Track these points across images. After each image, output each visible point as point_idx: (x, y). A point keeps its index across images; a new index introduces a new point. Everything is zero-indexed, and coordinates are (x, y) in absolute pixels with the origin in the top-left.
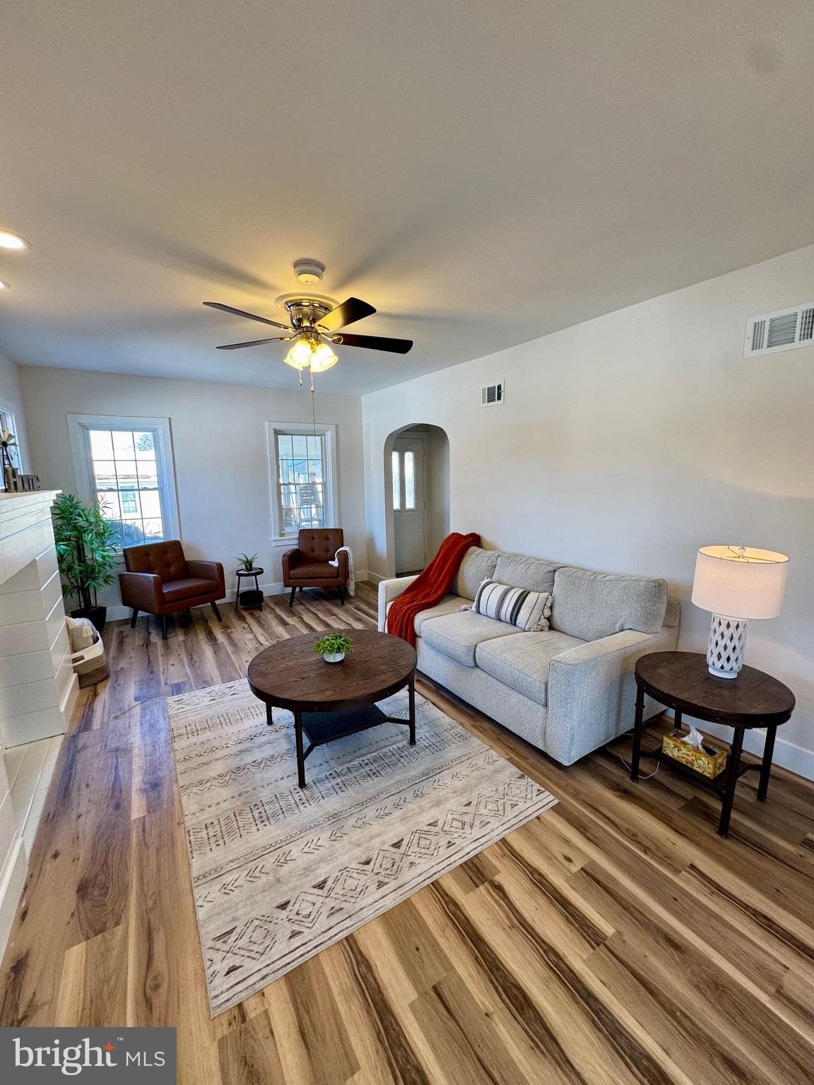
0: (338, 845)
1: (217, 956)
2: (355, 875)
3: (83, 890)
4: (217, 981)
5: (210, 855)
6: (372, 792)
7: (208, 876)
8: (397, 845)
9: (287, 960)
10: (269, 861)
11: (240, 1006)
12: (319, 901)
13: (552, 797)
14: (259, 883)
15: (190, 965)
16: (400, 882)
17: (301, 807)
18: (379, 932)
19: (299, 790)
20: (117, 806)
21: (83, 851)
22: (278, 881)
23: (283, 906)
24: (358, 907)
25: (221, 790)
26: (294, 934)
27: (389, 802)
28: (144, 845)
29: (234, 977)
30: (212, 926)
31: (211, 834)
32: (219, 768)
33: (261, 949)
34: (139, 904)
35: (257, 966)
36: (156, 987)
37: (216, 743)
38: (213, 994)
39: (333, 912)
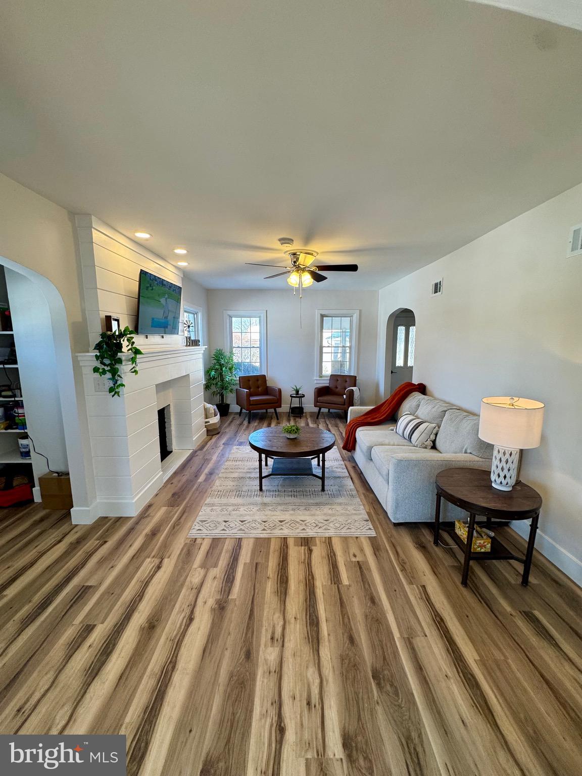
0: (258, 512)
1: (197, 525)
2: (257, 524)
3: (174, 495)
4: (194, 530)
5: (214, 499)
6: (288, 501)
7: (209, 505)
8: (281, 521)
9: (216, 535)
10: (231, 508)
11: (196, 539)
12: (238, 525)
13: (375, 533)
14: (223, 513)
15: (189, 524)
16: (272, 532)
17: (255, 497)
18: (252, 542)
19: (259, 491)
20: (196, 476)
21: (180, 485)
22: (230, 515)
23: (225, 522)
24: (251, 532)
25: (231, 482)
26: (224, 530)
27: (291, 507)
28: (197, 489)
29: (198, 532)
30: (201, 517)
31: (219, 494)
32: (236, 475)
33: (211, 529)
34: (186, 504)
35: (206, 532)
36: (178, 525)
37: (241, 467)
38: (190, 532)
39: (241, 530)
